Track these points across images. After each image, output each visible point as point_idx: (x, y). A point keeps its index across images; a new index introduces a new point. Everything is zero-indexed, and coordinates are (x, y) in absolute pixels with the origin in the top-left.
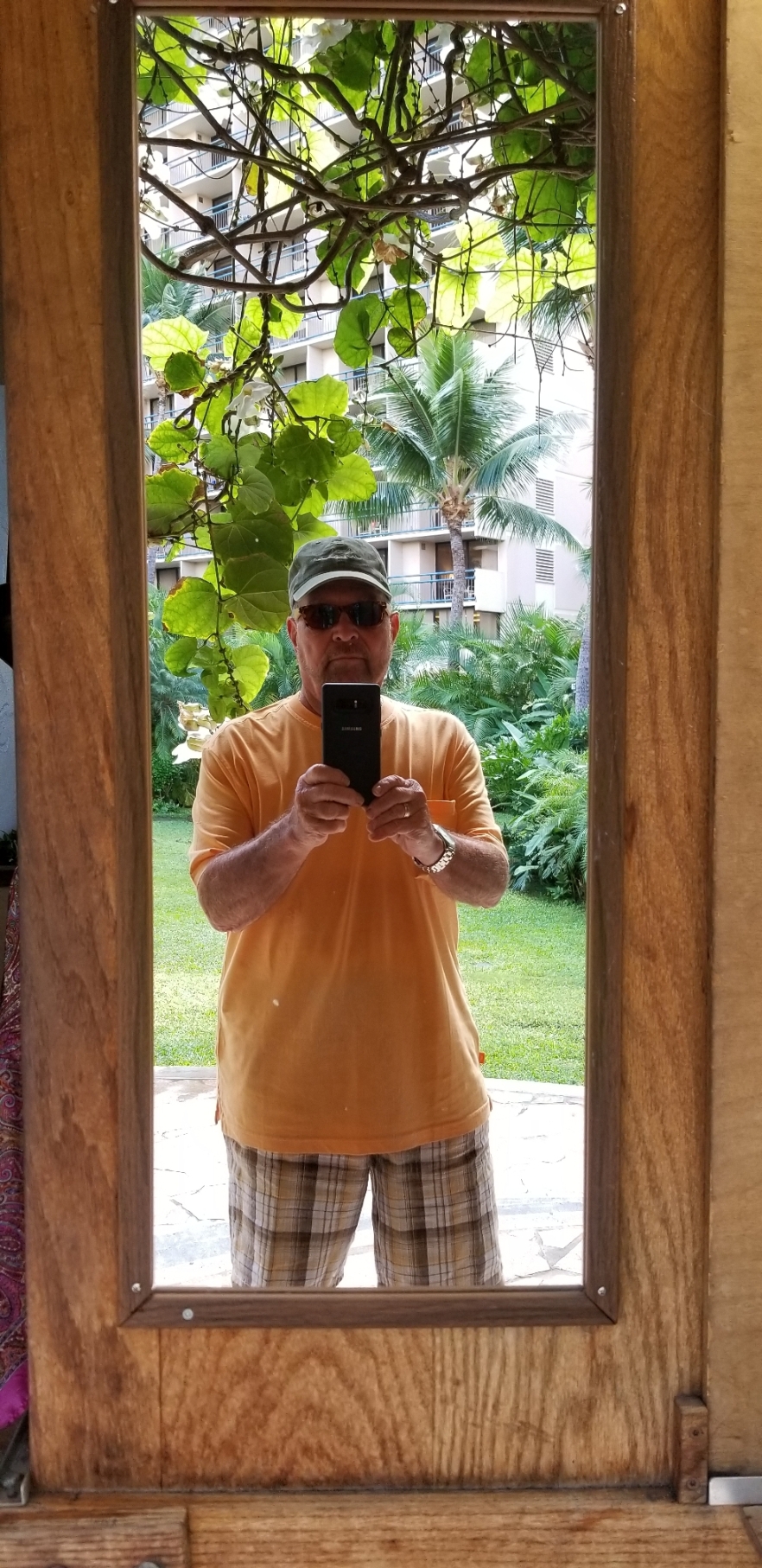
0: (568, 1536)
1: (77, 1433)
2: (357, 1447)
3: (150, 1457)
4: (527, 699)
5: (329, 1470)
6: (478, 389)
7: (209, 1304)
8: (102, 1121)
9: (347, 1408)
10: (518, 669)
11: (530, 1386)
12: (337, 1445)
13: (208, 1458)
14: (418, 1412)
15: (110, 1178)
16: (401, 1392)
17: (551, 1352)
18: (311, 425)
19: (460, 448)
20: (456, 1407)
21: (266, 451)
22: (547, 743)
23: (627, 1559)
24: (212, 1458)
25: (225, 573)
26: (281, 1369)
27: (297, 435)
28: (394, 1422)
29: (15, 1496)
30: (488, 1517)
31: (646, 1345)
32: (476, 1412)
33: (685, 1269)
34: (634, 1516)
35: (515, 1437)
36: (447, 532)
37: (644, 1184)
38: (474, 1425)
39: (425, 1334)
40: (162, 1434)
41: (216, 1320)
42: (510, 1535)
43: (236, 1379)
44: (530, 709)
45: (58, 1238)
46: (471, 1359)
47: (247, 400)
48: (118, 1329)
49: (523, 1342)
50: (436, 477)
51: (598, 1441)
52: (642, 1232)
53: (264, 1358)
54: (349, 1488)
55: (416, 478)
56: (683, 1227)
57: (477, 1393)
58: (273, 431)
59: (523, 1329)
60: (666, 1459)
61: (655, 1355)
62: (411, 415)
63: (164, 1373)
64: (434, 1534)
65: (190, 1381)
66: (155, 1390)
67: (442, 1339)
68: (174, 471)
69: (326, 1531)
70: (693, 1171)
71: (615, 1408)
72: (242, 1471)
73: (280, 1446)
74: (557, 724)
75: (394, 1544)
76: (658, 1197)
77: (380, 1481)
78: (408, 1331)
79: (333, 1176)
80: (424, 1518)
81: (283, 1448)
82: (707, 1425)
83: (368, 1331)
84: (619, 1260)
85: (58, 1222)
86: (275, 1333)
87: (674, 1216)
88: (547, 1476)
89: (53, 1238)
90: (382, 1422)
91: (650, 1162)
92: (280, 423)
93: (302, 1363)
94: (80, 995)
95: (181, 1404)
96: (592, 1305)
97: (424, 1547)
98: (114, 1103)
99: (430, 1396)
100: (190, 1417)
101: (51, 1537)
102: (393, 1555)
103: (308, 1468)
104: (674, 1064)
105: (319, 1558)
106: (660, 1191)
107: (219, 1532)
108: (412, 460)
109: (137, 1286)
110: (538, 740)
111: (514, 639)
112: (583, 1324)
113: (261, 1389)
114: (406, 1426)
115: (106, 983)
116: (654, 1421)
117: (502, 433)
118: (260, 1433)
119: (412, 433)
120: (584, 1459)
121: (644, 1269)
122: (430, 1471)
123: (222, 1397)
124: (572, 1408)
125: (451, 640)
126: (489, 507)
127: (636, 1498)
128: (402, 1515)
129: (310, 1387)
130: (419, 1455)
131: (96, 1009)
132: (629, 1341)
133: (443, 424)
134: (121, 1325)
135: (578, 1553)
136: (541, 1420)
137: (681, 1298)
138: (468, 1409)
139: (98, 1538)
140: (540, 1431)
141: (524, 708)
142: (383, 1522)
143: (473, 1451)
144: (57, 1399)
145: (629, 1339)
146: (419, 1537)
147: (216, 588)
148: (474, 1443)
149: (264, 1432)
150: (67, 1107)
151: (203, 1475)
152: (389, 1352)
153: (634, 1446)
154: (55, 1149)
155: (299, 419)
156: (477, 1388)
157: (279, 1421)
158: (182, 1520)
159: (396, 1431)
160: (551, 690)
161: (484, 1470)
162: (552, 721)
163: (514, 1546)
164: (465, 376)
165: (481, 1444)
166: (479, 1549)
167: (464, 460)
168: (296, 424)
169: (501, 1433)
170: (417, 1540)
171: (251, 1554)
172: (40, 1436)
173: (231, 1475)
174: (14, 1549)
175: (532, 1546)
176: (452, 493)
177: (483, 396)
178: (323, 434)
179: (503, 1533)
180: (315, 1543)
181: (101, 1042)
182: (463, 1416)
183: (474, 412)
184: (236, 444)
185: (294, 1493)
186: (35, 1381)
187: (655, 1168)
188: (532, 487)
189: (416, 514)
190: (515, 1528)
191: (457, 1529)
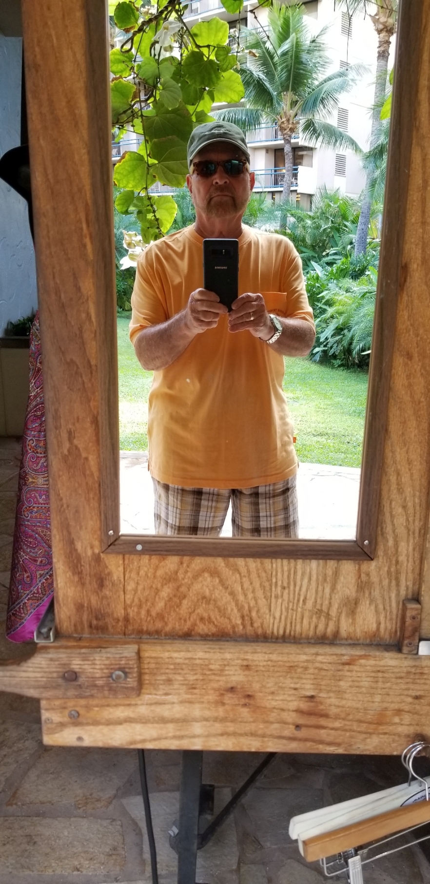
0: (340, 667)
1: (80, 607)
2: (229, 618)
3: (118, 620)
4: (326, 249)
5: (214, 630)
6: (305, 47)
7: (150, 542)
8: (91, 444)
9: (225, 599)
10: (322, 229)
11: (323, 591)
12: (218, 617)
13: (150, 621)
14: (262, 602)
15: (96, 474)
16: (253, 592)
17: (336, 574)
18: (205, 51)
19: (292, 86)
20: (283, 600)
21: (177, 68)
22: (337, 275)
23: (372, 680)
24: (152, 622)
25: (152, 149)
26: (189, 578)
27: (196, 57)
28: (249, 607)
29: (48, 637)
30: (298, 656)
31: (389, 572)
32: (293, 603)
33: (414, 533)
34: (378, 659)
35: (314, 616)
36: (282, 142)
37: (394, 487)
38: (292, 610)
39: (267, 562)
40: (125, 609)
41: (154, 551)
42: (310, 665)
43: (165, 582)
44: (327, 255)
45: (68, 506)
46: (292, 576)
47: (166, 33)
48: (101, 554)
49: (321, 569)
50: (277, 105)
51: (359, 620)
52: (391, 513)
53: (180, 572)
54: (224, 639)
55: (264, 106)
56: (415, 510)
57: (294, 594)
58: (181, 55)
59: (321, 562)
60: (396, 631)
61: (393, 578)
62: (263, 64)
63: (126, 578)
64: (269, 663)
65: (140, 582)
66: (121, 586)
67: (276, 566)
68: (120, 81)
69: (212, 659)
70: (423, 480)
71: (370, 604)
72: (168, 629)
73: (188, 617)
74: (343, 263)
75: (248, 667)
76: (402, 494)
77: (241, 636)
78: (258, 560)
79: (210, 498)
80: (264, 655)
81: (189, 618)
82: (420, 614)
83: (236, 559)
84: (377, 527)
85: (68, 498)
86: (186, 559)
87: (410, 504)
88: (331, 637)
89: (65, 506)
90: (243, 607)
91: (398, 474)
92: (186, 50)
93: (200, 575)
94: (76, 373)
95: (135, 593)
96: (361, 550)
97: (263, 669)
98: (97, 434)
99: (269, 594)
100: (140, 600)
101: (67, 657)
102: (247, 673)
103: (202, 628)
104: (417, 420)
105: (208, 673)
106: (403, 491)
107: (155, 658)
108: (262, 94)
109: (111, 532)
110: (331, 273)
111: (320, 211)
112: (354, 560)
113: (178, 588)
114: (256, 609)
115: (90, 366)
116: (391, 612)
117: (319, 77)
118: (177, 610)
119: (262, 76)
120: (351, 630)
121: (391, 532)
122: (268, 632)
123: (157, 591)
124: (346, 603)
125: (282, 211)
126: (310, 126)
127: (378, 650)
128: (252, 653)
129: (205, 587)
130: (262, 624)
131: (85, 381)
132: (380, 570)
133: (282, 70)
134: (103, 552)
135: (346, 676)
136: (329, 609)
137: (411, 548)
138: (289, 601)
139: (92, 658)
140: (328, 614)
141: (324, 254)
142: (242, 656)
143: (291, 623)
144: (69, 590)
145: (380, 569)
146: (261, 664)
147: (146, 159)
148: (292, 619)
149: (180, 609)
150: (71, 435)
151: (147, 631)
152: (247, 571)
153: (379, 624)
154: (65, 459)
155: (198, 47)
156: (295, 591)
157: (188, 604)
158: (136, 651)
159: (250, 611)
160: (340, 243)
161: (297, 633)
162: (340, 262)
163: (311, 671)
164: (297, 39)
165: (296, 619)
166: (293, 671)
167: (295, 94)
168: (197, 50)
169: (307, 614)
170: (260, 666)
171: (172, 669)
172: (60, 608)
173: (162, 631)
174: (48, 662)
175: (322, 671)
176: (286, 116)
177: (309, 52)
178: (213, 57)
179: (306, 664)
180: (206, 665)
181: (89, 401)
182: (286, 605)
183: (302, 63)
184: (158, 64)
185: (195, 640)
186: (57, 581)
187: (401, 478)
188: (335, 113)
189: (263, 131)
190: (313, 662)
191: (281, 661)
